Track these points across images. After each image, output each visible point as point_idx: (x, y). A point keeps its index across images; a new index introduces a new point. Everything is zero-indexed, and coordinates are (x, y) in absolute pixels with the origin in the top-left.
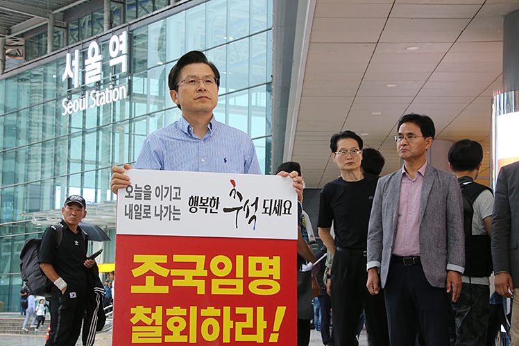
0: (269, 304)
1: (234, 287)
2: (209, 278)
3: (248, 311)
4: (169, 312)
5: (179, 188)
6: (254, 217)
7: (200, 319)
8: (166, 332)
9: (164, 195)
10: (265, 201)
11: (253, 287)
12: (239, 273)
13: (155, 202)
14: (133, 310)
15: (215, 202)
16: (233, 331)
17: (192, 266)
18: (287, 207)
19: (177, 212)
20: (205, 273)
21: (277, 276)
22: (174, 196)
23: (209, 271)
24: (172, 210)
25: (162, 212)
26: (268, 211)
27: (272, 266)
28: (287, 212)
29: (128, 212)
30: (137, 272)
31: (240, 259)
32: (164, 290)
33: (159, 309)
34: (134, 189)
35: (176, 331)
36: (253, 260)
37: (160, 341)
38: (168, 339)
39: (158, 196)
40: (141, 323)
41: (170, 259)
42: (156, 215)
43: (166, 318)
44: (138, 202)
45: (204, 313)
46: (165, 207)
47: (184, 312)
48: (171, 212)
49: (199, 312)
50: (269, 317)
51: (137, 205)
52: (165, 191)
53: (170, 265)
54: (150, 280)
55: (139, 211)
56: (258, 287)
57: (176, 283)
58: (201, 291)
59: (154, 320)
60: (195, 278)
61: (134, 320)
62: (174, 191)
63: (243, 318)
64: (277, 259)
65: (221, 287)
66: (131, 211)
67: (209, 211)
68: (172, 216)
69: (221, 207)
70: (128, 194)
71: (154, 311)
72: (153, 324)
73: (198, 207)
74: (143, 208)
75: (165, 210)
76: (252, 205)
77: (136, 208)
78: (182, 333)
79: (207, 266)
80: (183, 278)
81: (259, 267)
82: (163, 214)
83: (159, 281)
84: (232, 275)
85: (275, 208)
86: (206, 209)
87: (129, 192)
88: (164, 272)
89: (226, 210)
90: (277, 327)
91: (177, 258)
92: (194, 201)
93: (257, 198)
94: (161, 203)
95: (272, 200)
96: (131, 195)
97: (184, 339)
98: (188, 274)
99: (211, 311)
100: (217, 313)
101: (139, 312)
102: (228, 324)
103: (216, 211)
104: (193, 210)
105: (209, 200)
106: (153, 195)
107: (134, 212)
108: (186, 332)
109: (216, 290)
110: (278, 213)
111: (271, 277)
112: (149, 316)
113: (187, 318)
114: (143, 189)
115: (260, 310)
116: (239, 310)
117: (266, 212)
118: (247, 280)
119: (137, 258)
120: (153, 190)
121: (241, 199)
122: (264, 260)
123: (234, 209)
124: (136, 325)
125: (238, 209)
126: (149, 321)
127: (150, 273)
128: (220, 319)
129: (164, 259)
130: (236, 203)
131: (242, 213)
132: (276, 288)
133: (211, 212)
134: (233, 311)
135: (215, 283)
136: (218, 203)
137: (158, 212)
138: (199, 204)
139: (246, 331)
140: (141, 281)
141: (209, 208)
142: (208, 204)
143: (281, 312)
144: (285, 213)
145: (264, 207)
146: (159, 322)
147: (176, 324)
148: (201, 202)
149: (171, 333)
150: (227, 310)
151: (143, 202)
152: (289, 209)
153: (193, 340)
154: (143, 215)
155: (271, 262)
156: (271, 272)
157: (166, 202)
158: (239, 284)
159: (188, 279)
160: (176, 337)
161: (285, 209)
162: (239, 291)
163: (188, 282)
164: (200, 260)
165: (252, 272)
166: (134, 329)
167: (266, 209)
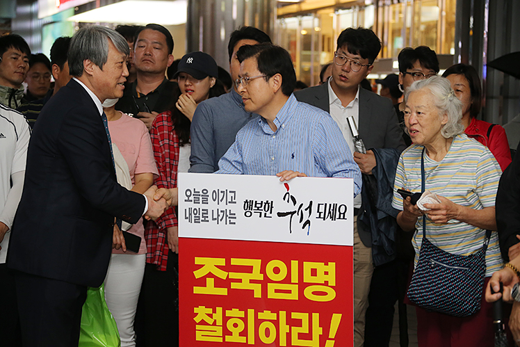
0: (325, 311)
1: (289, 292)
2: (266, 282)
3: (304, 317)
4: (228, 313)
5: (234, 192)
6: (308, 222)
7: (258, 322)
8: (226, 332)
9: (220, 199)
10: (319, 205)
11: (308, 293)
12: (295, 278)
13: (212, 206)
14: (196, 310)
15: (269, 206)
16: (289, 335)
17: (249, 269)
18: (342, 211)
19: (233, 216)
20: (261, 277)
21: (333, 283)
22: (229, 200)
23: (265, 276)
24: (228, 214)
25: (218, 216)
26: (322, 215)
27: (327, 272)
28: (342, 217)
29: (188, 216)
30: (198, 274)
31: (295, 264)
32: (223, 292)
33: (219, 310)
34: (193, 193)
35: (236, 332)
36: (308, 266)
37: (221, 340)
38: (228, 339)
39: (214, 200)
40: (203, 323)
41: (228, 262)
42: (214, 219)
43: (225, 319)
44: (197, 206)
45: (261, 316)
46: (221, 211)
47: (242, 314)
48: (227, 216)
49: (256, 316)
50: (325, 324)
51: (195, 209)
52: (221, 195)
53: (228, 268)
54: (210, 281)
55: (198, 215)
56: (314, 293)
57: (234, 286)
58: (258, 294)
59: (215, 321)
60: (252, 281)
61: (197, 319)
62: (230, 195)
63: (298, 323)
64: (332, 265)
65: (277, 291)
66: (190, 214)
67: (263, 215)
68: (228, 220)
69: (275, 211)
70: (187, 198)
71: (214, 311)
72: (214, 324)
73: (253, 211)
74: (201, 212)
75: (221, 214)
76: (306, 210)
77: (195, 212)
78: (241, 334)
79: (263, 271)
80: (240, 281)
81: (314, 272)
82: (220, 218)
83: (219, 283)
84: (288, 280)
85: (330, 212)
86: (261, 213)
87: (188, 196)
88: (223, 275)
89: (280, 215)
90: (332, 334)
91: (234, 261)
92: (249, 205)
93: (311, 202)
94: (218, 207)
95: (326, 204)
96: (190, 199)
97: (243, 340)
98: (245, 277)
99: (267, 315)
100: (274, 316)
101: (201, 312)
102: (284, 328)
103: (270, 215)
104: (248, 214)
105: (264, 204)
106: (210, 199)
107: (193, 215)
108: (244, 333)
109: (272, 295)
110: (333, 218)
111: (326, 284)
112: (211, 316)
113: (245, 320)
114: (201, 193)
115: (316, 316)
116: (295, 315)
117: (320, 217)
118: (302, 285)
119: (198, 261)
120: (210, 194)
121: (295, 203)
122: (320, 266)
123: (288, 214)
124: (199, 324)
125: (292, 213)
126: (210, 321)
127: (210, 275)
128: (276, 323)
129: (222, 262)
130: (290, 207)
131: (296, 217)
132: (331, 295)
133: (265, 216)
134: (288, 316)
135: (271, 287)
136: (272, 207)
137: (215, 216)
138: (254, 208)
139: (301, 336)
140: (202, 282)
141: (263, 212)
142: (263, 208)
143: (336, 319)
144: (340, 218)
145: (318, 212)
146: (220, 322)
147: (235, 325)
148: (256, 206)
149: (230, 334)
150: (283, 314)
151: (201, 206)
152: (344, 214)
153: (251, 341)
154: (201, 218)
155: (326, 268)
156: (326, 278)
157: (222, 206)
158: (295, 289)
159: (244, 282)
160: (235, 338)
161: (340, 214)
162: (294, 296)
163: (245, 285)
164: (256, 264)
165: (308, 278)
166: (198, 327)
167: (320, 213)
